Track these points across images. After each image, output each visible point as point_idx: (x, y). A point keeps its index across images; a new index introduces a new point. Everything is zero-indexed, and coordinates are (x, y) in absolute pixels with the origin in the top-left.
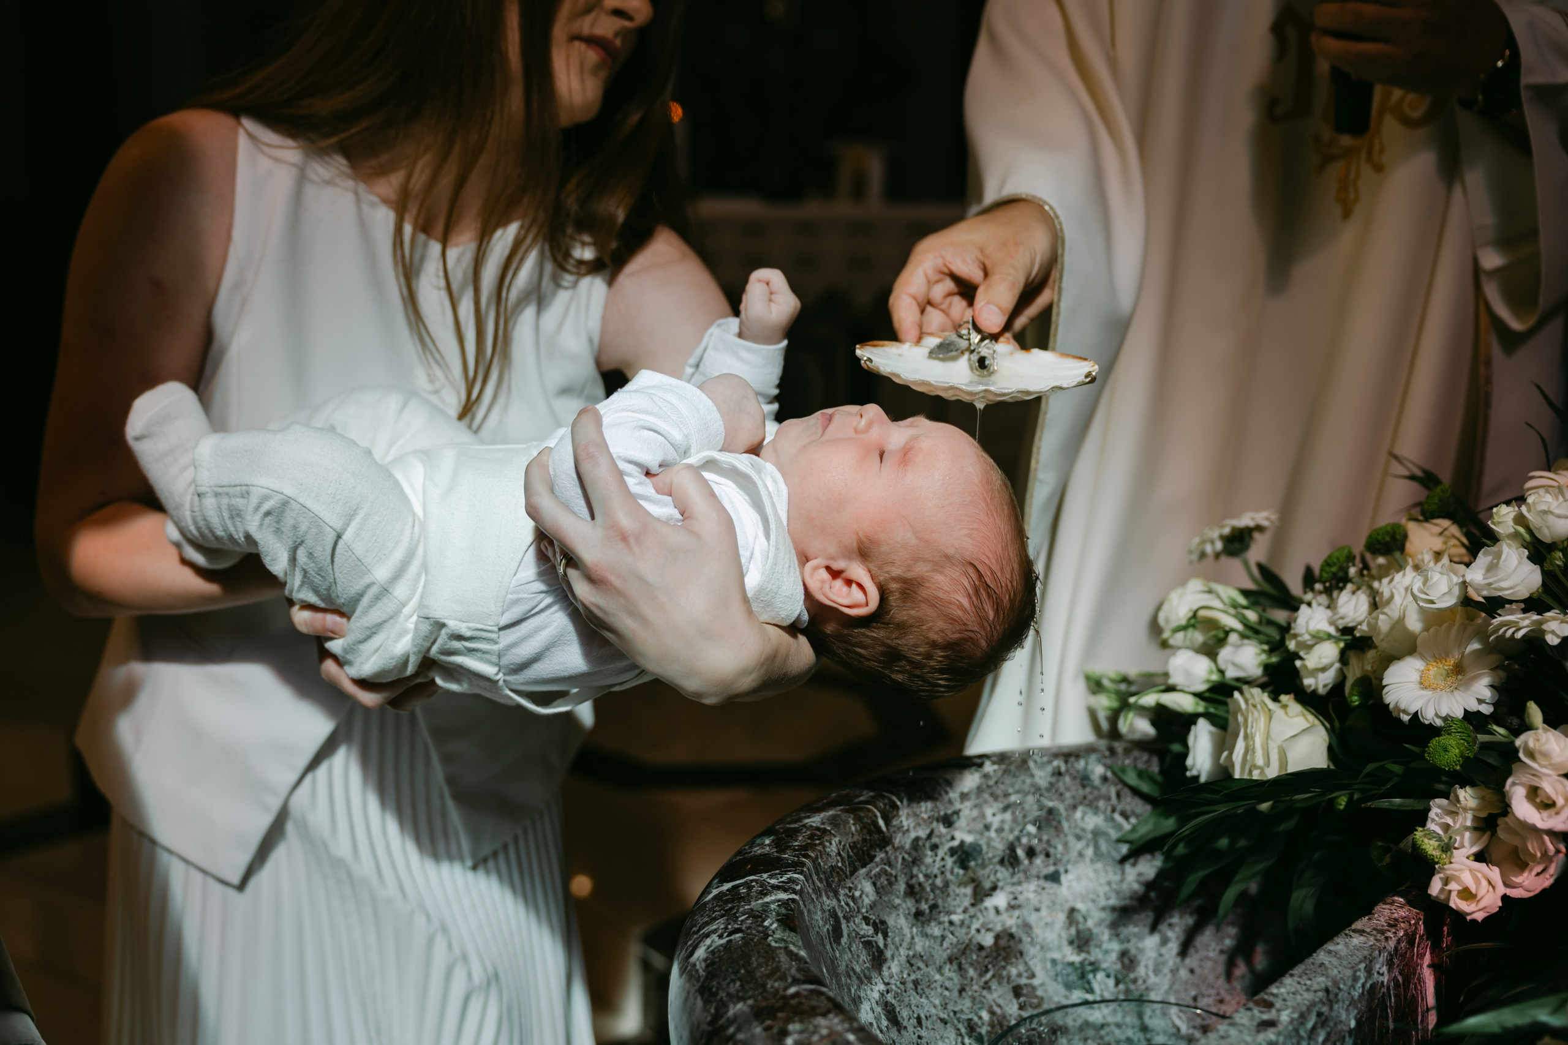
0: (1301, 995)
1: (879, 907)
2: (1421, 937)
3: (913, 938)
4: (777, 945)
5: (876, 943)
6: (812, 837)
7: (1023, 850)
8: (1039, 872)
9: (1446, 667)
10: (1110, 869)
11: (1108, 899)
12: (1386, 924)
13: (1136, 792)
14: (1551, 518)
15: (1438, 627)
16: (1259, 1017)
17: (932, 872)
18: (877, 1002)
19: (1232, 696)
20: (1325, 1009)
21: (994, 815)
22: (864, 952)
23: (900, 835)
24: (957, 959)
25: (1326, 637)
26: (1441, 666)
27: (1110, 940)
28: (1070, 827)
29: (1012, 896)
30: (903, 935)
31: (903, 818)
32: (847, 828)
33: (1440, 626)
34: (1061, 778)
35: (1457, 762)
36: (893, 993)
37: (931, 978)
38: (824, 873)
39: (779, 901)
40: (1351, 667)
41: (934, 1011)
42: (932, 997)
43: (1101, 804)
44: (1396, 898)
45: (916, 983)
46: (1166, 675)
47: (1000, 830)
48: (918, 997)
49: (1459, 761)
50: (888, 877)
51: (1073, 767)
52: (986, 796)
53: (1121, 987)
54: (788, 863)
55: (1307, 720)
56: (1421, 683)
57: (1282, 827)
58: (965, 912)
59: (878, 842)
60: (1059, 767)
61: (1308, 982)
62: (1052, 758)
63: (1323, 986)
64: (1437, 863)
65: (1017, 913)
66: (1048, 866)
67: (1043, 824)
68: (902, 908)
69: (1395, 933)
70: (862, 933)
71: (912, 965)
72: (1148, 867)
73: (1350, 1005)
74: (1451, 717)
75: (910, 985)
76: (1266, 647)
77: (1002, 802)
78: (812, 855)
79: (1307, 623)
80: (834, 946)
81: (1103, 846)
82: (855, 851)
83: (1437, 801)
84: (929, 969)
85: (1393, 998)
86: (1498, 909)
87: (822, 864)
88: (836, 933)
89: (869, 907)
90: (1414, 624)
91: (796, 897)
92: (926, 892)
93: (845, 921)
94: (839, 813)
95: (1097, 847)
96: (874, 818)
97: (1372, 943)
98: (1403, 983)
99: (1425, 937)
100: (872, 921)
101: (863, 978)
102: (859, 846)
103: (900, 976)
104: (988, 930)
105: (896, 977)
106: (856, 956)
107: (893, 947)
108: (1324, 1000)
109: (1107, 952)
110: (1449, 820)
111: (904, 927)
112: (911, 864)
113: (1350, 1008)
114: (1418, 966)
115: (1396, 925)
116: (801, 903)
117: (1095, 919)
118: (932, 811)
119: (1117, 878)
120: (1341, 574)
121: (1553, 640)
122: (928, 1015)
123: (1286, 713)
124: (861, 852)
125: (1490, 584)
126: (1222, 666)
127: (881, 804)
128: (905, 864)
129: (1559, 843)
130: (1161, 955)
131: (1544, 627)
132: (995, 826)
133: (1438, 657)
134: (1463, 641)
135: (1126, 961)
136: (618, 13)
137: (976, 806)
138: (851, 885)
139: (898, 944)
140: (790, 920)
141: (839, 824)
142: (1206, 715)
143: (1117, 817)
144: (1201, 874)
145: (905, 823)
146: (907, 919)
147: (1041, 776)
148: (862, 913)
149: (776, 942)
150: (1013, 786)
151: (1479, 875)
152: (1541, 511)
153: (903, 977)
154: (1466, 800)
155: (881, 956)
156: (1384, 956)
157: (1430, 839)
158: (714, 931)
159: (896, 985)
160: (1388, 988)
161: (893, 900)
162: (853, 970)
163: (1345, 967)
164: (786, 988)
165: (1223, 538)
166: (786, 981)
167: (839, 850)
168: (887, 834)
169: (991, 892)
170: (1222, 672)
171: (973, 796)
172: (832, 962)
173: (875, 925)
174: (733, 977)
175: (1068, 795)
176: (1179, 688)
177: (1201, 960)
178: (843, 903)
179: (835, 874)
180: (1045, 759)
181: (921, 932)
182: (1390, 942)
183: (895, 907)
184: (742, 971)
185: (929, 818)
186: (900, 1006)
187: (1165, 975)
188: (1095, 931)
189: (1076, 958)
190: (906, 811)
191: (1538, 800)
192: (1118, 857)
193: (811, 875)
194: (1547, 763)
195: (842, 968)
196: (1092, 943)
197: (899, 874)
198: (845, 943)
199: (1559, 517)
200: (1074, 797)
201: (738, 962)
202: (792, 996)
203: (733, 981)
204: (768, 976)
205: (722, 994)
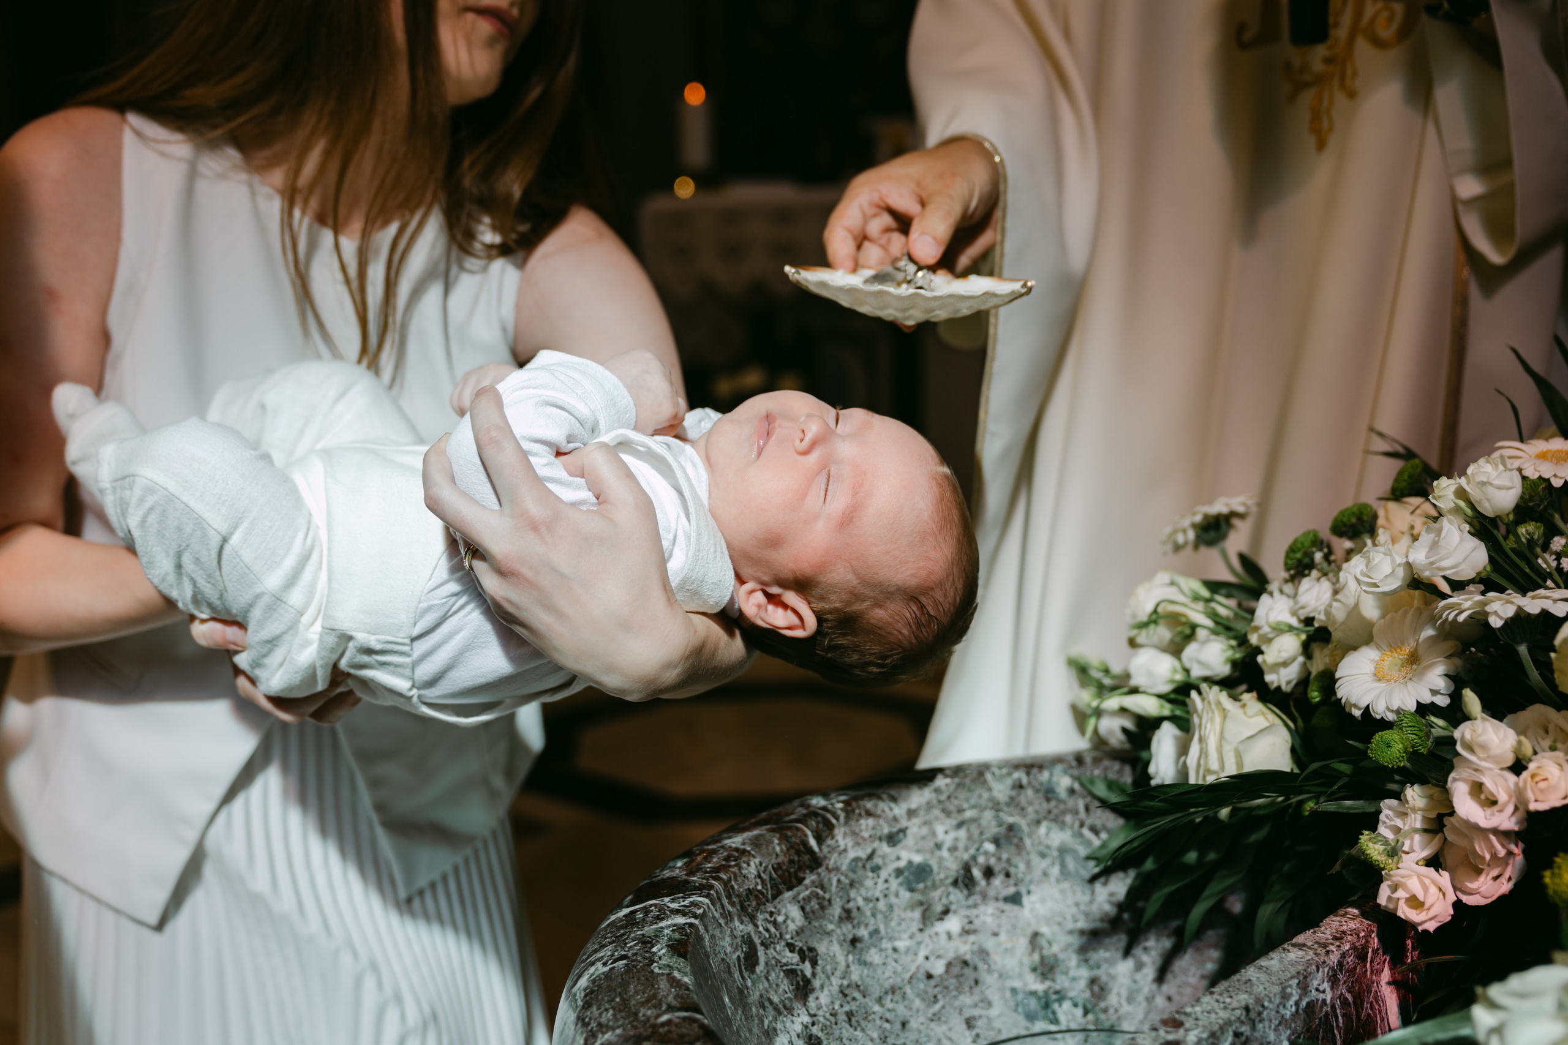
0: (1216, 1013)
1: (808, 933)
2: (1375, 951)
3: (848, 966)
4: (661, 971)
5: (802, 971)
6: (727, 859)
7: (980, 870)
8: (997, 894)
9: (1401, 657)
10: (1078, 889)
11: (1076, 921)
12: (1330, 937)
13: (1104, 804)
14: (1490, 489)
15: (1394, 614)
17: (873, 896)
18: (798, 1036)
19: (1188, 695)
20: (1245, 1029)
21: (946, 832)
22: (786, 981)
23: (835, 855)
24: (900, 988)
25: (1287, 629)
26: (1396, 655)
27: (1078, 966)
28: (1033, 844)
29: (966, 920)
30: (837, 963)
31: (839, 837)
32: (770, 848)
33: (1396, 612)
34: (1023, 791)
35: (1401, 759)
36: (820, 1025)
37: (868, 1009)
38: (739, 896)
39: (675, 925)
40: (1314, 660)
42: (869, 1030)
43: (1068, 818)
44: (1350, 910)
45: (850, 1015)
46: (1127, 676)
47: (953, 849)
48: (851, 1030)
49: (1403, 757)
50: (820, 901)
51: (1036, 779)
52: (937, 812)
53: (1090, 1017)
54: (695, 886)
55: (1267, 719)
56: (1375, 675)
57: (1254, 838)
58: (911, 937)
59: (808, 863)
60: (1020, 780)
61: (1228, 1000)
62: (1012, 770)
63: (1243, 1003)
64: (1383, 869)
65: (972, 938)
66: (1008, 886)
67: (1002, 841)
68: (837, 934)
69: (1339, 946)
70: (784, 961)
71: (845, 995)
72: (1119, 886)
73: (1280, 1023)
74: (1403, 710)
75: (842, 1017)
76: (1234, 643)
77: (956, 818)
78: (724, 877)
79: (1267, 614)
80: (746, 974)
81: (1071, 864)
82: (780, 873)
83: (1387, 801)
84: (867, 1000)
85: (1340, 1018)
86: (1450, 918)
87: (736, 887)
88: (750, 960)
89: (794, 933)
90: (1371, 610)
91: (696, 922)
92: (866, 917)
93: (763, 948)
94: (764, 832)
95: (1063, 865)
96: (804, 838)
97: (1310, 957)
98: (1354, 1002)
99: (1380, 951)
100: (797, 948)
101: (782, 1009)
102: (784, 868)
103: (831, 1007)
104: (939, 957)
105: (825, 1008)
106: (774, 986)
107: (823, 976)
108: (1243, 1018)
109: (1074, 979)
110: (1399, 823)
111: (837, 955)
112: (848, 887)
113: (1280, 1028)
114: (1373, 983)
115: (1342, 938)
116: (701, 928)
117: (1061, 944)
118: (873, 829)
119: (1087, 898)
120: (1306, 560)
121: (1496, 622)
123: (1245, 713)
124: (786, 874)
125: (1432, 563)
126: (1188, 665)
127: (814, 823)
128: (841, 886)
129: (1510, 843)
130: (1135, 982)
131: (1488, 609)
132: (948, 844)
133: (1394, 647)
134: (1417, 629)
135: (1096, 988)
137: (925, 823)
138: (773, 910)
139: (830, 972)
140: (684, 945)
141: (761, 845)
142: (1172, 719)
143: (1086, 832)
144: (1167, 890)
145: (842, 843)
146: (841, 945)
147: (1001, 790)
148: (786, 940)
149: (660, 968)
150: (967, 800)
151: (1427, 881)
152: (1479, 483)
153: (833, 1009)
154: (1414, 800)
155: (807, 986)
156: (1324, 972)
157: (1375, 843)
158: (599, 960)
159: (824, 1017)
160: (1333, 1007)
161: (826, 925)
162: (769, 1000)
163: (1273, 983)
164: (658, 1016)
165: (1194, 526)
166: (660, 1008)
167: (758, 872)
168: (820, 855)
169: (943, 916)
170: (1187, 671)
171: (922, 813)
172: (741, 991)
173: (801, 952)
174: (607, 1006)
175: (1030, 809)
176: (1141, 689)
177: (1180, 987)
178: (761, 929)
179: (752, 898)
180: (1004, 771)
181: (859, 960)
182: (1331, 957)
183: (828, 933)
184: (618, 1000)
185: (871, 836)
186: (828, 1039)
187: (1140, 1003)
188: (1061, 956)
189: (1039, 987)
190: (842, 830)
191: (1483, 797)
192: (1087, 875)
193: (719, 899)
194: (1485, 756)
195: (754, 997)
196: (1057, 970)
197: (834, 897)
198: (761, 972)
199: (1499, 488)
200: (1037, 812)
201: (615, 991)
202: (663, 1024)
203: (607, 1010)
204: (643, 1004)
205: (593, 1024)
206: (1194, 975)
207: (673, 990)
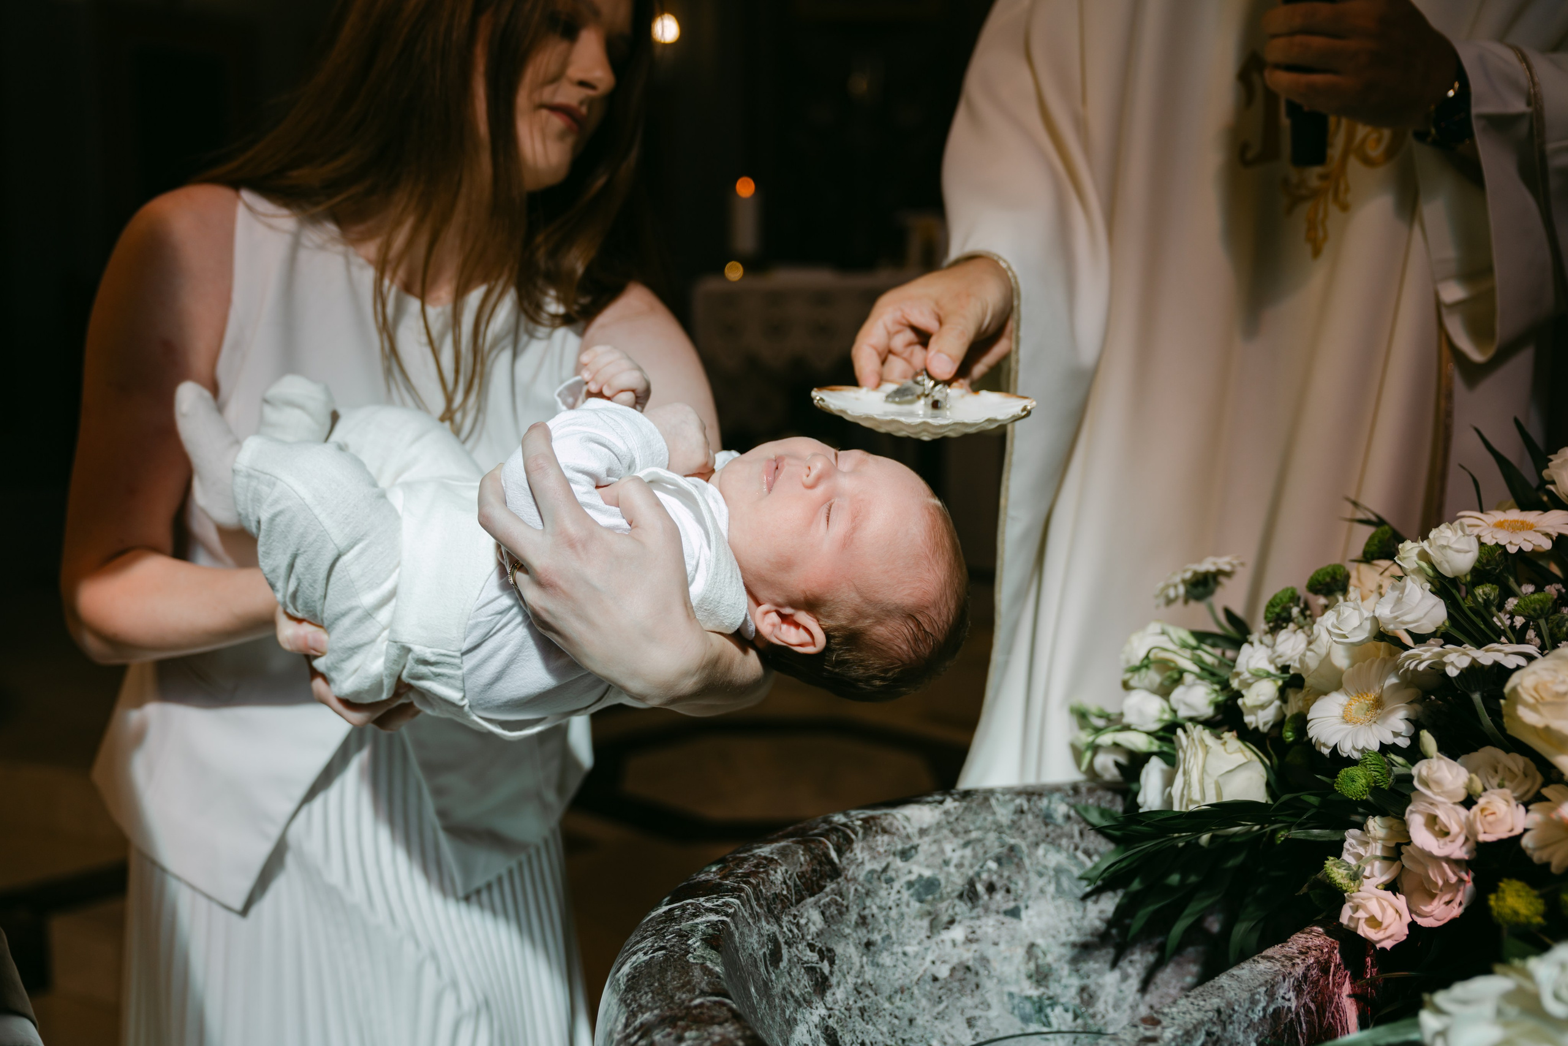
0: (1191, 1014)
1: (827, 935)
2: (1337, 966)
3: (862, 967)
4: (695, 961)
5: (821, 969)
6: (757, 866)
7: (983, 885)
8: (999, 907)
9: (1367, 702)
10: (1071, 906)
11: (1069, 935)
12: (1297, 952)
13: (1098, 830)
14: (1449, 552)
15: (1362, 663)
16: (1143, 1034)
18: (816, 1026)
19: (1175, 733)
20: (1216, 1029)
21: (954, 851)
22: (806, 977)
23: (853, 867)
24: (909, 989)
25: (1265, 675)
26: (1363, 700)
27: (1070, 975)
28: (1031, 864)
29: (970, 930)
30: (852, 964)
31: (858, 851)
32: (795, 858)
33: (1364, 662)
34: (1024, 816)
35: (1364, 792)
36: (836, 1018)
37: (879, 1006)
38: (766, 899)
39: (708, 922)
40: (1289, 704)
41: (880, 1038)
42: (880, 1024)
43: (1064, 842)
44: (1315, 928)
45: (862, 1010)
46: (1122, 714)
47: (959, 866)
48: (864, 1024)
49: (1366, 791)
50: (838, 907)
51: (1035, 805)
52: (946, 832)
53: (1080, 1021)
54: (727, 888)
55: (1245, 756)
56: (1343, 718)
57: (1231, 863)
58: (919, 943)
59: (829, 873)
60: (1021, 806)
61: (1202, 1003)
62: (1014, 796)
63: (1215, 1006)
64: (1346, 891)
65: (975, 946)
66: (1008, 901)
67: (1004, 861)
68: (853, 938)
69: (1304, 960)
70: (805, 959)
71: (859, 993)
72: (1108, 904)
73: (1249, 1026)
74: (1368, 750)
75: (856, 1012)
76: (1217, 687)
77: (963, 838)
78: (754, 881)
79: (1248, 662)
80: (771, 969)
81: (1065, 883)
82: (803, 880)
83: (1351, 831)
84: (878, 997)
85: (1304, 1025)
86: (1405, 937)
87: (764, 891)
88: (775, 957)
89: (815, 935)
90: (1341, 660)
91: (728, 920)
92: (879, 923)
93: (786, 946)
94: (790, 844)
95: (1058, 884)
96: (825, 850)
97: (1277, 968)
98: (1317, 1011)
99: (1342, 966)
100: (817, 948)
101: (802, 1002)
102: (807, 876)
103: (846, 1002)
104: (944, 962)
105: (840, 1003)
106: (796, 981)
107: (839, 974)
108: (1215, 1019)
109: (1066, 987)
110: (1361, 850)
111: (853, 956)
112: (864, 896)
113: (1249, 1030)
114: (1334, 995)
115: (1307, 953)
116: (732, 925)
117: (1055, 954)
118: (888, 845)
119: (1079, 914)
120: (1284, 614)
121: (1452, 672)
122: (874, 1041)
123: (1225, 750)
124: (809, 882)
125: (1396, 618)
126: (1175, 706)
127: (835, 838)
128: (858, 895)
129: (1461, 871)
130: (1121, 991)
131: (1445, 659)
132: (955, 861)
133: (1361, 693)
134: (1382, 677)
135: (1085, 996)
136: (583, 84)
137: (935, 841)
138: (796, 913)
139: (846, 972)
140: (716, 940)
141: (788, 854)
142: (1160, 754)
143: (1080, 854)
144: (1151, 908)
145: (860, 856)
146: (857, 948)
147: (1004, 814)
148: (807, 940)
149: (694, 958)
150: (974, 822)
151: (1385, 903)
152: (1440, 546)
153: (848, 1004)
154: (1375, 830)
155: (825, 982)
156: (1289, 982)
157: (1339, 868)
158: (640, 950)
159: (840, 1011)
160: (1297, 1014)
161: (843, 929)
162: (791, 993)
163: (1243, 990)
165: (1184, 582)
166: (694, 993)
167: (784, 879)
168: (840, 866)
169: (949, 926)
170: (1174, 711)
171: (932, 832)
172: (766, 984)
173: (821, 953)
174: (647, 989)
175: (1030, 832)
176: (1133, 727)
177: (1162, 997)
178: (785, 929)
179: (778, 902)
180: (1008, 797)
181: (872, 962)
182: (1297, 969)
183: (845, 937)
184: (656, 984)
185: (886, 851)
186: (842, 1031)
187: (1125, 1011)
188: (1055, 966)
189: (1034, 993)
190: (860, 844)
191: (1437, 828)
192: (1080, 894)
193: (749, 900)
194: (1440, 791)
195: (778, 989)
196: (1051, 978)
197: (851, 904)
199: (1458, 551)
200: (1036, 835)
201: (654, 977)
202: (696, 1007)
203: (646, 993)
204: (678, 989)
205: (634, 1005)
206: (1175, 987)
207: (706, 978)
